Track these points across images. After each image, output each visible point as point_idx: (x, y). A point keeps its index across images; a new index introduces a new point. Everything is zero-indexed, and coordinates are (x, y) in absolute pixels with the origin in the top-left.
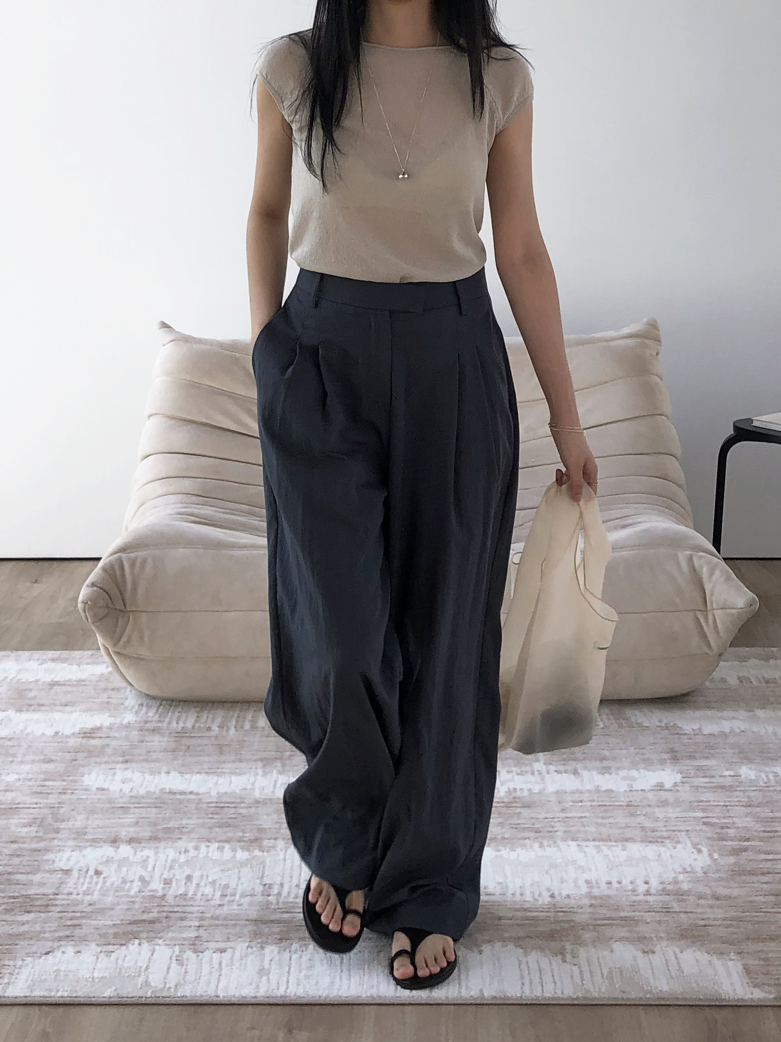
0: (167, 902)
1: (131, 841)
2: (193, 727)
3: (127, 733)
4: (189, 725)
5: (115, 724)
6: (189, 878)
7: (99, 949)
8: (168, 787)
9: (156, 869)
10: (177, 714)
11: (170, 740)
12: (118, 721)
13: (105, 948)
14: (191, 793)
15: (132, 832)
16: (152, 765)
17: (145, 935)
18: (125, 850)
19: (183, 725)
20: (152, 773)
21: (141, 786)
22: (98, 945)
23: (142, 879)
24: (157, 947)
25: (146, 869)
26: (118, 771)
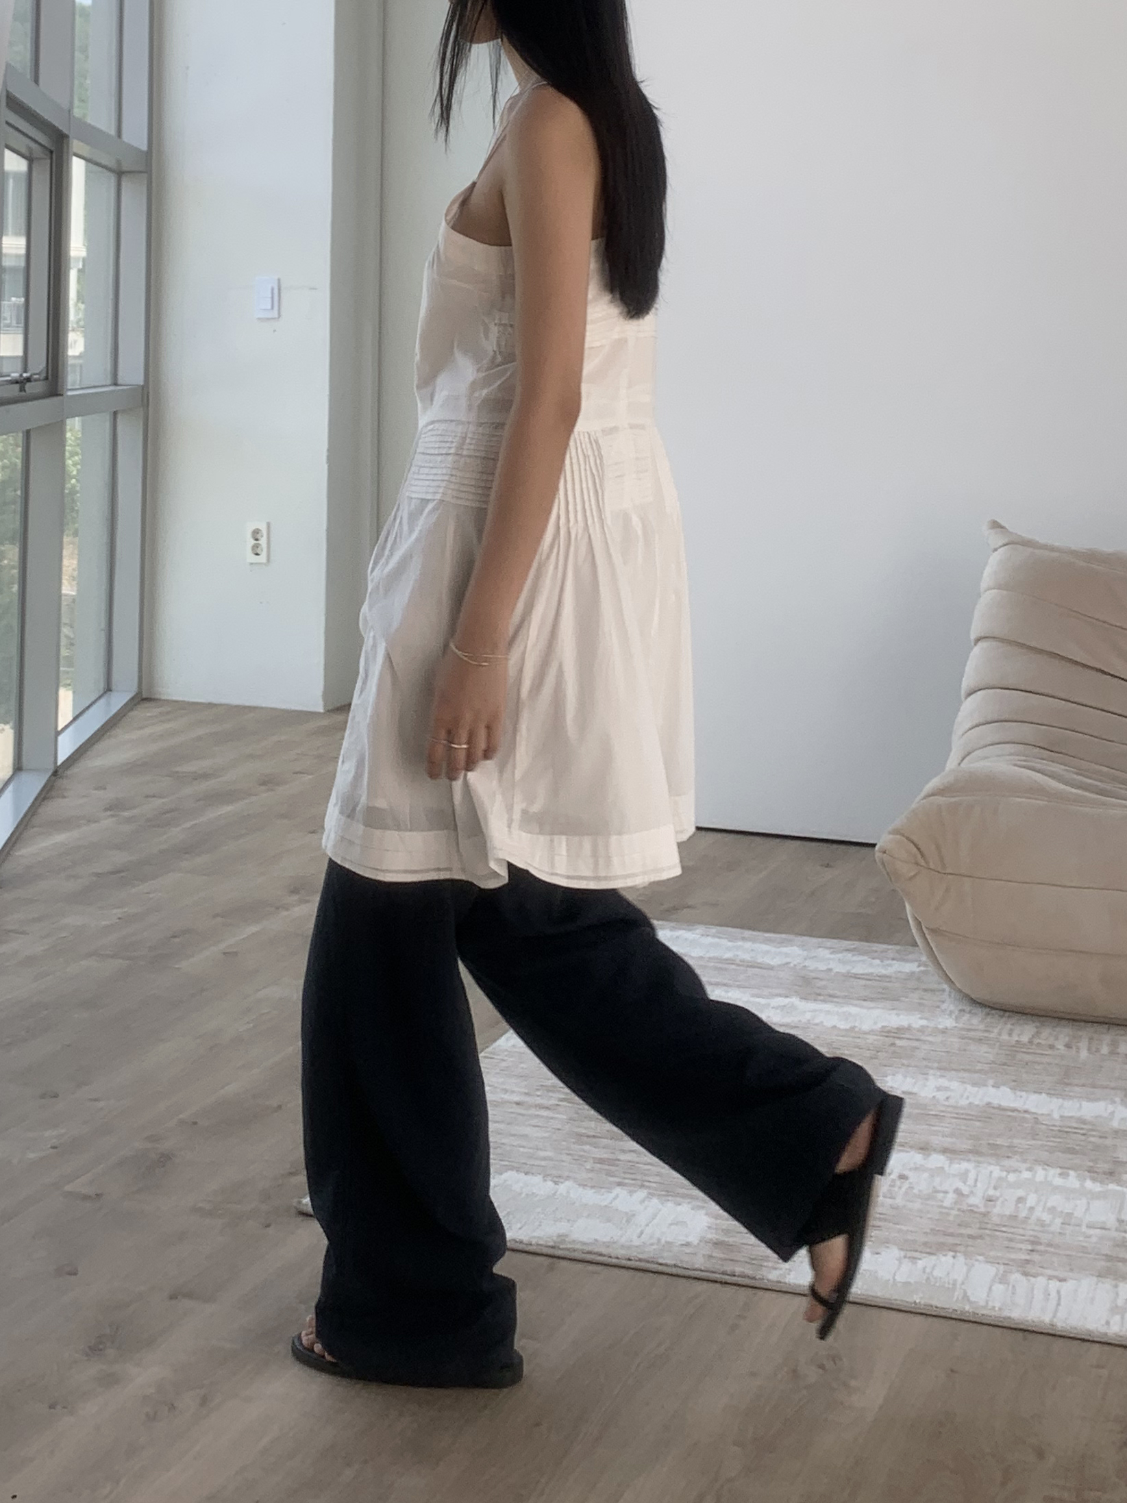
0: (990, 1220)
1: (945, 1151)
2: (1030, 1042)
3: (944, 1039)
4: (1025, 1039)
5: (928, 1027)
6: (1020, 1200)
7: (902, 1253)
8: (995, 1102)
9: (979, 1184)
10: (1009, 1026)
11: (1000, 1052)
12: (932, 1025)
13: (909, 1254)
14: (1026, 1112)
15: (948, 1142)
16: (976, 1076)
17: (961, 1248)
18: (937, 1160)
19: (1017, 1039)
20: (975, 1084)
21: (962, 1096)
22: (902, 1249)
23: (958, 1192)
24: (977, 1263)
25: (965, 1183)
26: (931, 1077)
